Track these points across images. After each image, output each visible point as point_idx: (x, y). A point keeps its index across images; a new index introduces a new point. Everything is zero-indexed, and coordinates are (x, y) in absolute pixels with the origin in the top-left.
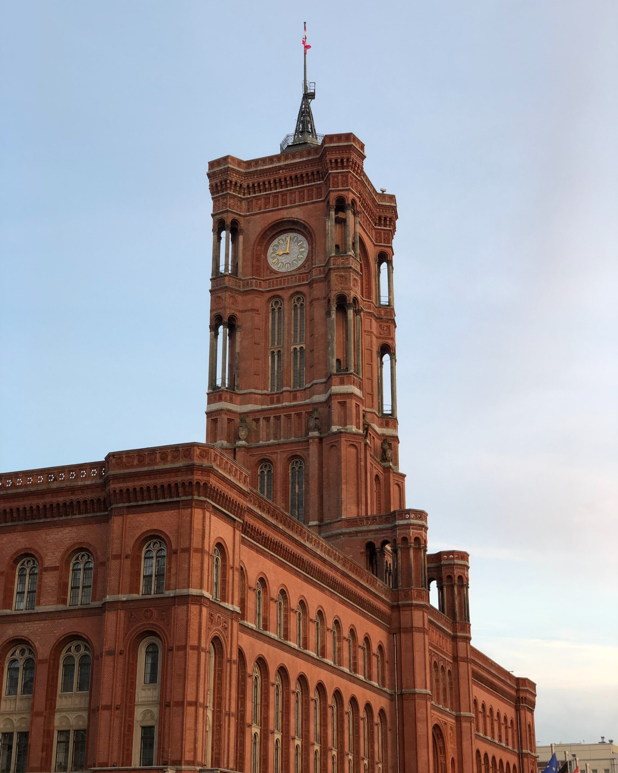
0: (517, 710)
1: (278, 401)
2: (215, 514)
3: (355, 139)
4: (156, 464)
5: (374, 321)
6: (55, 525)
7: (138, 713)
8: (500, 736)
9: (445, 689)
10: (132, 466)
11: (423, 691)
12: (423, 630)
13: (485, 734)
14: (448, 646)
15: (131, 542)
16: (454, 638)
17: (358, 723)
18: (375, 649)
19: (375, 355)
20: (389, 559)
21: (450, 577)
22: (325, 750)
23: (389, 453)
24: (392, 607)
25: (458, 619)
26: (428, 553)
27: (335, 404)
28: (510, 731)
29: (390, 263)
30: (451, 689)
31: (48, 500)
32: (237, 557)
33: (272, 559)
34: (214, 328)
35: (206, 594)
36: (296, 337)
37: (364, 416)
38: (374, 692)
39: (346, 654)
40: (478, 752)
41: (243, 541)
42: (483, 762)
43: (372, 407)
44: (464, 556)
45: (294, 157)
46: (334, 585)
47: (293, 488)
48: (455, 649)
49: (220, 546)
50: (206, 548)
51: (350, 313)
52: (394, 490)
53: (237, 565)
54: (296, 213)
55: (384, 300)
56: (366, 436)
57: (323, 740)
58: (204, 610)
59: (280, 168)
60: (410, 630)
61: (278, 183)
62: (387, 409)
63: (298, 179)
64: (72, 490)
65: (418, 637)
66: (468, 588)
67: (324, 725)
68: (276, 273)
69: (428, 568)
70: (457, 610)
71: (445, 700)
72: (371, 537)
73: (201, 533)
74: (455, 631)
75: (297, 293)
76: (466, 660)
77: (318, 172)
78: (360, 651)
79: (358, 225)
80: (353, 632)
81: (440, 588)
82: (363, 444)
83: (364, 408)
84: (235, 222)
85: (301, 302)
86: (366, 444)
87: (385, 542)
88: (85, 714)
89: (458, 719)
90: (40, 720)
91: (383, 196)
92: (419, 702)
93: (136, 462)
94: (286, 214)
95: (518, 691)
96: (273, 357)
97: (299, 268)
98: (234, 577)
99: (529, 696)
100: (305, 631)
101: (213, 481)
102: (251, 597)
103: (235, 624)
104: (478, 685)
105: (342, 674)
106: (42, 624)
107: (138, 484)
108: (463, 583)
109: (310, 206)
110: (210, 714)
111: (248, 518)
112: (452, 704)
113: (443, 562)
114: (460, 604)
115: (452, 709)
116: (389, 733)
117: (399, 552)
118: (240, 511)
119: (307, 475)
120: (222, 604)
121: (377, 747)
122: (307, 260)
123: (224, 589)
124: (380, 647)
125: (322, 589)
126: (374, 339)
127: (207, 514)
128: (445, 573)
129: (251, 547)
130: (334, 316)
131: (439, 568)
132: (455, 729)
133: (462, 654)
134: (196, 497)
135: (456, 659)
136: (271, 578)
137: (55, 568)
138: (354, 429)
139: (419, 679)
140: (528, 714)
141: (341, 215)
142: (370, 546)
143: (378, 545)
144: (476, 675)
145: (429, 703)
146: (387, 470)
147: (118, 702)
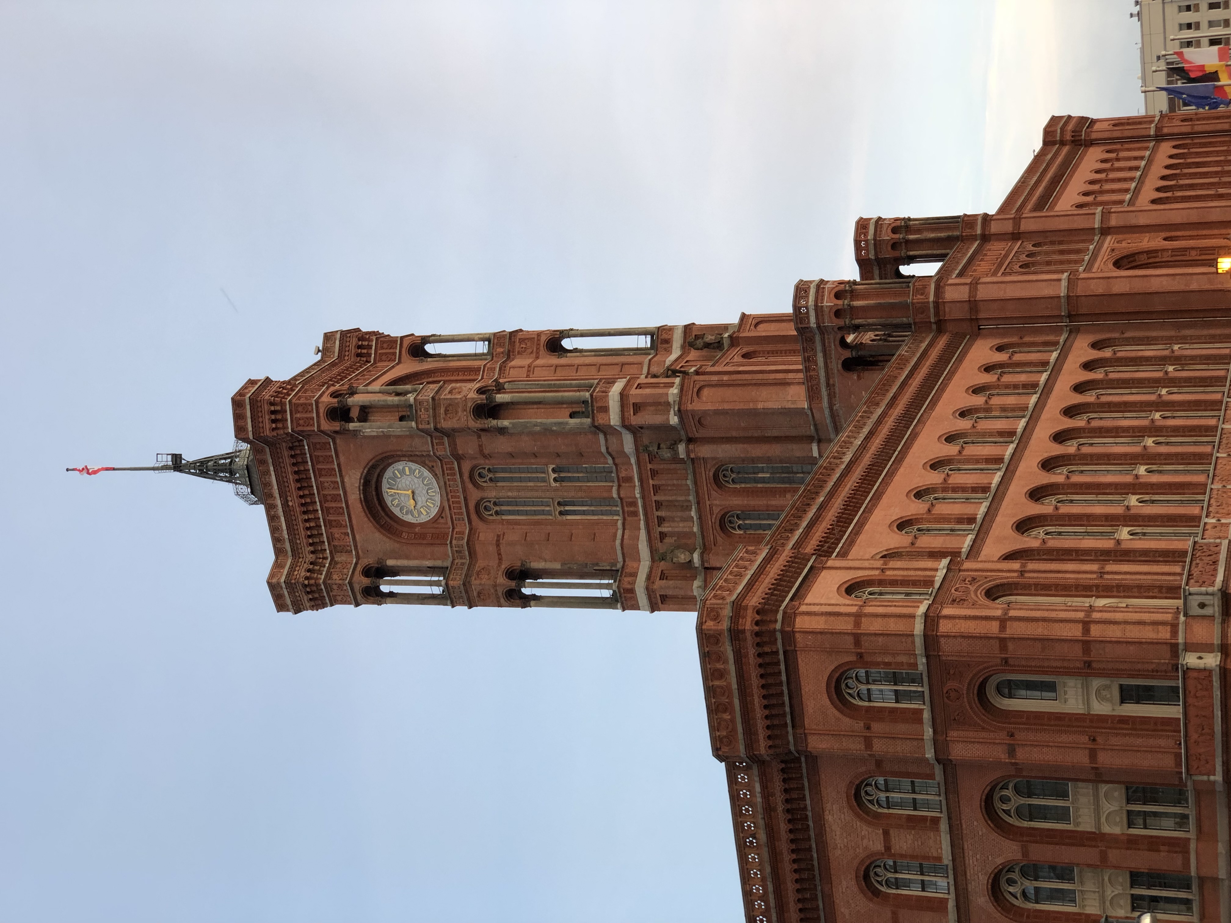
0: (1091, 143)
1: (634, 504)
2: (804, 596)
3: (241, 393)
4: (729, 686)
5: (515, 363)
6: (821, 836)
7: (1101, 708)
8: (1131, 169)
9: (1062, 252)
10: (733, 720)
11: (1064, 283)
12: (974, 285)
13: (1127, 191)
14: (996, 248)
15: (846, 721)
16: (985, 238)
17: (1112, 380)
18: (1002, 357)
19: (563, 361)
20: (868, 337)
21: (895, 246)
22: (1154, 430)
23: (710, 338)
24: (940, 331)
25: (957, 233)
26: (858, 279)
27: (636, 420)
28: (1122, 154)
29: (425, 340)
30: (1061, 243)
31: (784, 846)
32: (866, 564)
33: (869, 511)
34: (526, 601)
35: (922, 609)
36: (538, 479)
37: (655, 376)
38: (1066, 357)
39: (1011, 400)
40: (1154, 202)
41: (843, 555)
42: (1169, 194)
43: (641, 364)
44: (862, 225)
45: (268, 484)
46: (907, 418)
47: (763, 480)
48: (1001, 237)
49: (851, 589)
50: (854, 609)
51: (500, 398)
52: (764, 330)
53: (879, 564)
54: (353, 480)
55: (481, 348)
56: (685, 373)
57: (1139, 433)
58: (946, 611)
59: (285, 505)
60: (973, 304)
61: (307, 508)
62: (644, 342)
63: (302, 480)
64: (769, 810)
65: (983, 293)
66: (909, 219)
67: (1116, 432)
68: (442, 509)
69: (881, 279)
70: (942, 235)
71: (1078, 251)
72: (836, 365)
73: (832, 618)
74: (974, 238)
75: (471, 477)
76: (1017, 220)
77: (291, 448)
78: (1006, 379)
79: (370, 388)
80: (977, 390)
81: (910, 260)
82: (697, 378)
83: (643, 376)
84: (367, 572)
85: (485, 472)
86: (697, 373)
87: (843, 344)
88: (1104, 788)
89: (1105, 231)
90: (1113, 855)
91: (325, 351)
92: (1080, 290)
93: (727, 716)
94: (355, 496)
95: (1062, 143)
96: (568, 513)
97: (435, 475)
98: (897, 568)
99: (1070, 127)
100: (977, 461)
101: (754, 600)
102: (927, 542)
103: (967, 565)
104: (1055, 203)
105: (1040, 406)
106: (969, 853)
107: (759, 713)
108: (902, 226)
109: (342, 459)
110: (1101, 602)
111: (809, 548)
112: (1083, 241)
113: (872, 256)
114: (933, 230)
115: (1091, 241)
116: (1128, 334)
117: (857, 321)
118: (797, 560)
119: (743, 460)
120: (937, 585)
121: (1149, 352)
122: (423, 464)
123: (915, 583)
124: (1000, 349)
125: (914, 436)
126: (539, 362)
127: (803, 608)
128: (888, 253)
129: (851, 542)
130: (506, 423)
131: (881, 262)
132: (1120, 237)
133: (1008, 227)
134: (778, 626)
135: (1016, 236)
136: (898, 513)
137: (886, 833)
138: (675, 391)
139: (1047, 291)
140: (1097, 127)
141: (355, 413)
142: (849, 365)
143: (847, 354)
144: (1040, 205)
145: (1082, 276)
146: (734, 341)
147: (1085, 739)
